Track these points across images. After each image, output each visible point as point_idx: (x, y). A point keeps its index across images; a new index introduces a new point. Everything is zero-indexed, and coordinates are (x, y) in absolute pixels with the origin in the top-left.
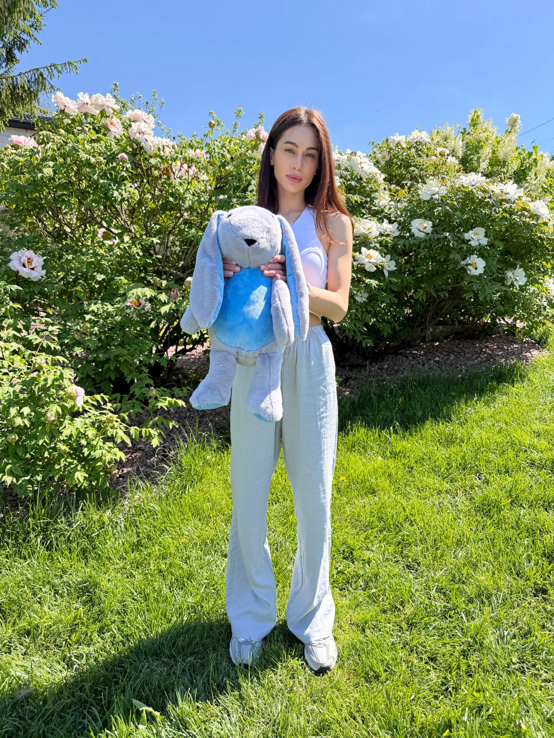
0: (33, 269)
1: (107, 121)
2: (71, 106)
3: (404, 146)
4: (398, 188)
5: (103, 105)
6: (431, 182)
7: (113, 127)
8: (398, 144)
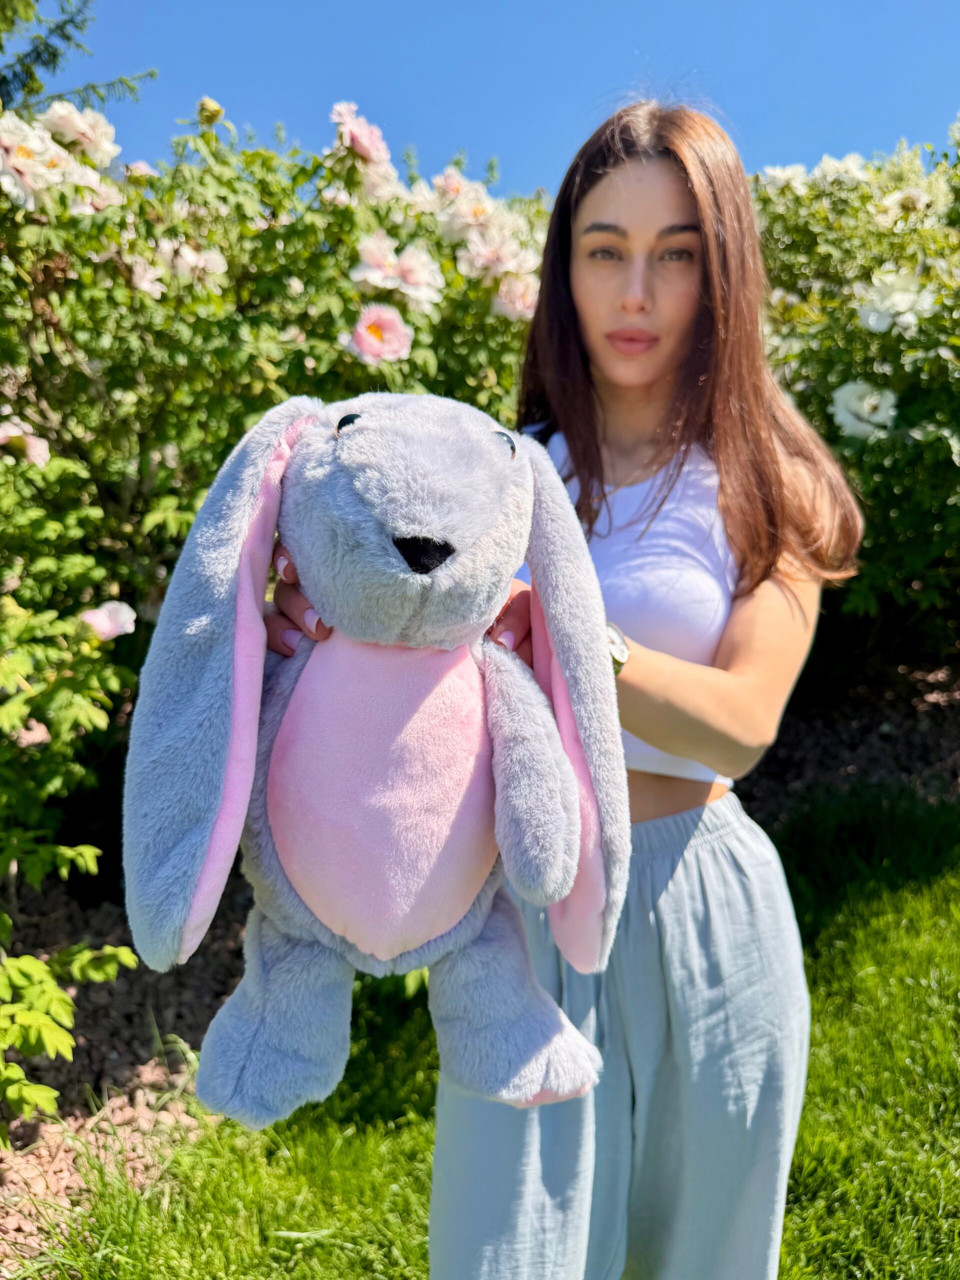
3: (802, 191)
4: (793, 299)
6: (890, 278)
8: (785, 189)
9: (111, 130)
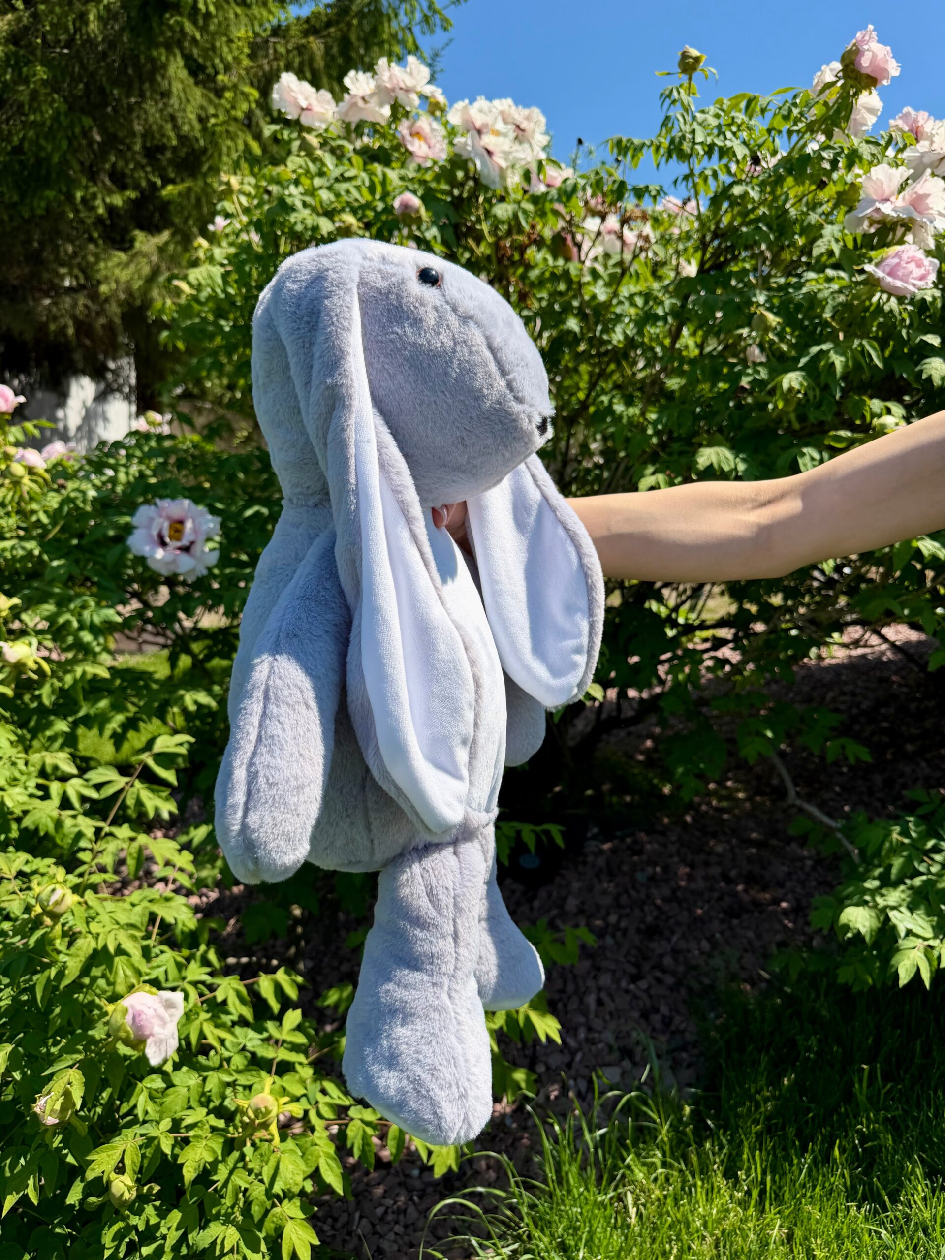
0: (186, 549)
1: (403, 127)
2: (317, 108)
5: (393, 90)
7: (417, 142)
9: (543, 120)
